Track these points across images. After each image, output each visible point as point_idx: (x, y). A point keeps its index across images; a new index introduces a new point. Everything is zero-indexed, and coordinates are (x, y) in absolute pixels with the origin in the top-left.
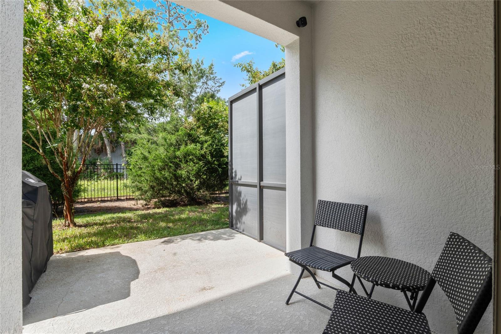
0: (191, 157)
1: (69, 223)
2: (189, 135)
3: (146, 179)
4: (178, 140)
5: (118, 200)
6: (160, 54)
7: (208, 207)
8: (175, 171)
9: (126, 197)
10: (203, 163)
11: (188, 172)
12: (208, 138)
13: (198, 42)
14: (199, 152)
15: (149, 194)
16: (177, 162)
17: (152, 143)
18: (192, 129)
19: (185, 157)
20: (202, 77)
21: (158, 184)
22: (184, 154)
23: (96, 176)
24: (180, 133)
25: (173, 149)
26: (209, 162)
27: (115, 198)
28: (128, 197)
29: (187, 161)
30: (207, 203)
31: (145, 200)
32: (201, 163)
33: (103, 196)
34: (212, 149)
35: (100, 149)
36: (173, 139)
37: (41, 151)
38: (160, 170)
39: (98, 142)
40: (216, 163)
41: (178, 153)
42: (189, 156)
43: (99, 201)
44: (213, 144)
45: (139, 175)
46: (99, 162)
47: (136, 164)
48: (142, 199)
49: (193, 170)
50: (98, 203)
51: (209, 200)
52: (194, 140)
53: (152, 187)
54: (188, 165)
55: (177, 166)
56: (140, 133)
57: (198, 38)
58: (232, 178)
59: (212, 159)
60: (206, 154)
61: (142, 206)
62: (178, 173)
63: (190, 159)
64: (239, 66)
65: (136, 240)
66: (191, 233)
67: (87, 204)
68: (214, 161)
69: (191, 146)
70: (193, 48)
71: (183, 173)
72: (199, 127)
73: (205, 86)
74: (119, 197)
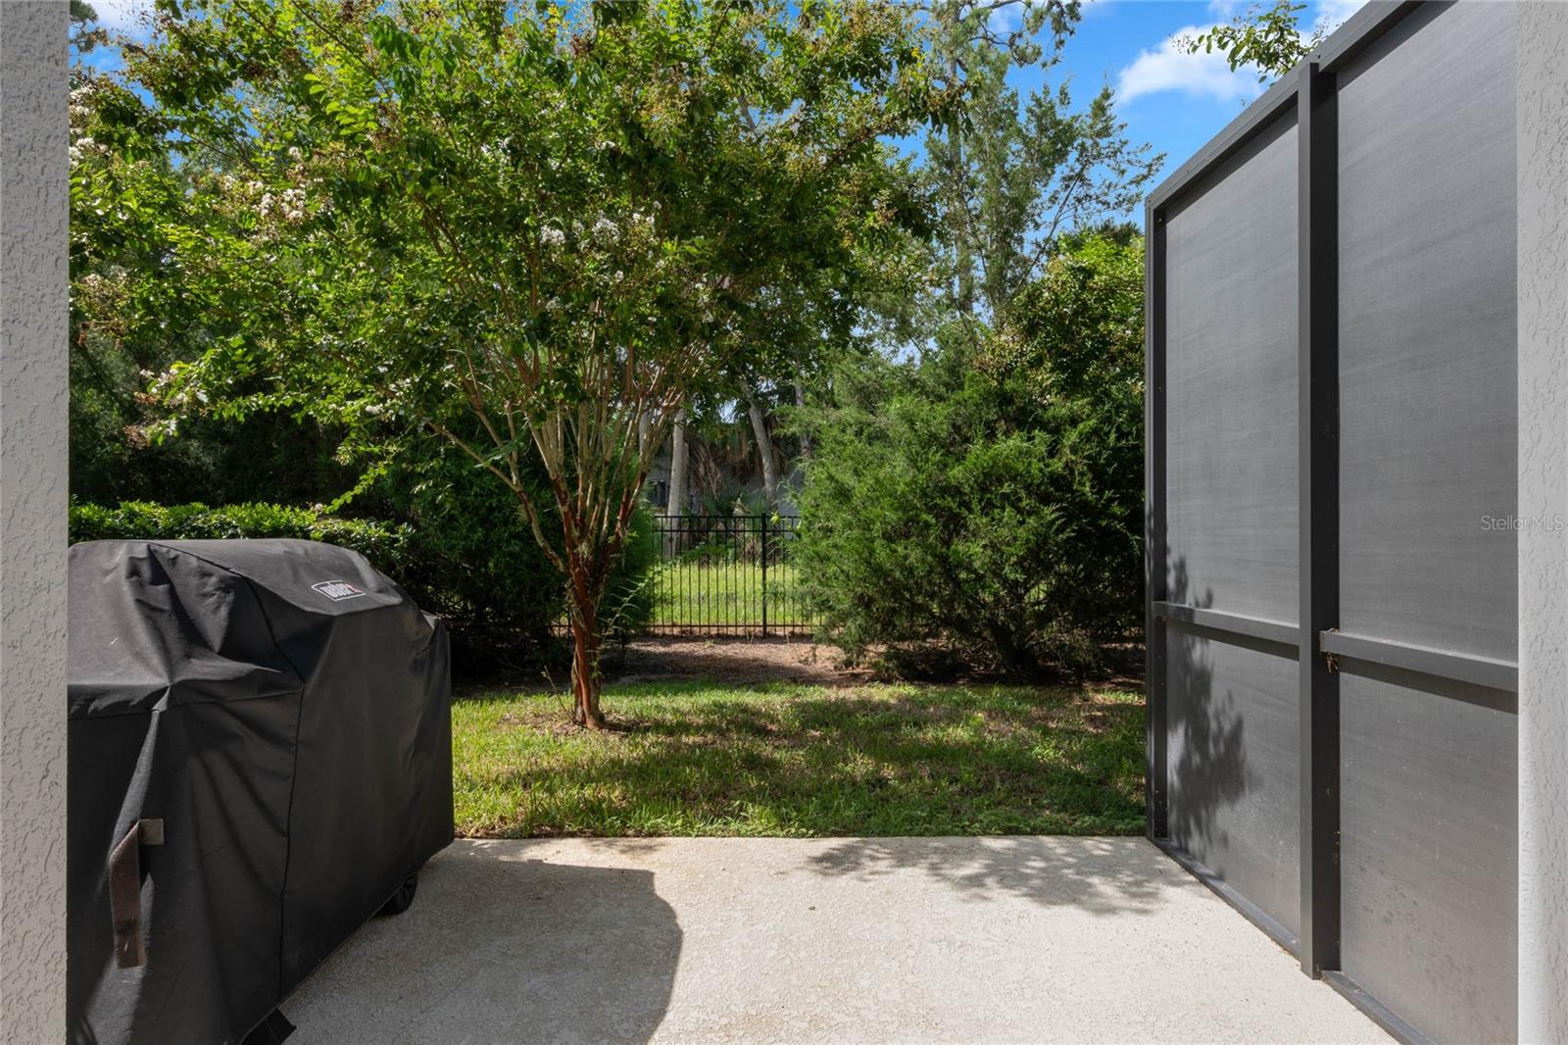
0: (1006, 488)
1: (584, 715)
2: (1004, 399)
3: (843, 572)
4: (959, 421)
5: (767, 637)
6: (853, 75)
7: (1077, 702)
8: (947, 543)
9: (791, 629)
10: (1057, 510)
11: (993, 546)
12: (1083, 406)
13: (1064, 35)
14: (1041, 465)
15: (852, 626)
16: (950, 508)
17: (871, 440)
18: (1007, 372)
19: (984, 489)
20: (1061, 155)
21: (883, 593)
22: (981, 477)
23: (731, 552)
24: (967, 393)
25: (938, 457)
26: (1084, 507)
27: (758, 629)
28: (797, 630)
29: (990, 505)
30: (1081, 678)
31: (844, 645)
32: (1047, 510)
33: (722, 621)
34: (1099, 453)
35: (748, 463)
36: (939, 417)
37: (514, 479)
38: (889, 538)
39: (740, 443)
40: (1117, 509)
41: (956, 473)
42: (1000, 482)
43: (710, 637)
44: (1106, 429)
45: (822, 554)
46: (740, 506)
47: (813, 515)
48: (831, 641)
49: (1015, 539)
50: (709, 643)
51: (1088, 667)
52: (1023, 417)
53: (864, 602)
54: (993, 519)
55: (954, 525)
56: (836, 406)
57: (1067, 19)
58: (1162, 594)
59: (1100, 493)
60: (1072, 472)
61: (835, 667)
62: (956, 552)
63: (1005, 496)
64: (1215, 44)
65: (734, 826)
66: (957, 834)
67: (677, 646)
68: (1111, 500)
69: (1011, 442)
70: (1044, 65)
71: (973, 550)
72: (1037, 363)
73: (1078, 190)
74: (768, 629)
